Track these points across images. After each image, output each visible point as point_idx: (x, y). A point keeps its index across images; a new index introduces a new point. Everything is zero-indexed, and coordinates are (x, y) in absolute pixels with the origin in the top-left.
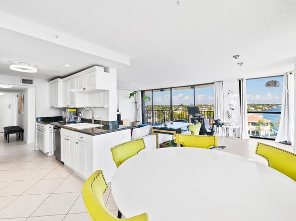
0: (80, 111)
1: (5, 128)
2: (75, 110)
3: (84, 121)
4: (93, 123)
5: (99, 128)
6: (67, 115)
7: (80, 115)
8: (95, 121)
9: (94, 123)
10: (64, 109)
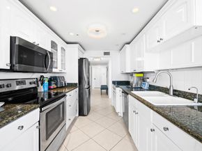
0: (148, 76)
1: (102, 86)
2: (142, 75)
3: (152, 88)
4: (172, 94)
5: (192, 107)
6: (134, 80)
7: (148, 80)
8: (174, 91)
9: (174, 95)
10: (131, 74)
